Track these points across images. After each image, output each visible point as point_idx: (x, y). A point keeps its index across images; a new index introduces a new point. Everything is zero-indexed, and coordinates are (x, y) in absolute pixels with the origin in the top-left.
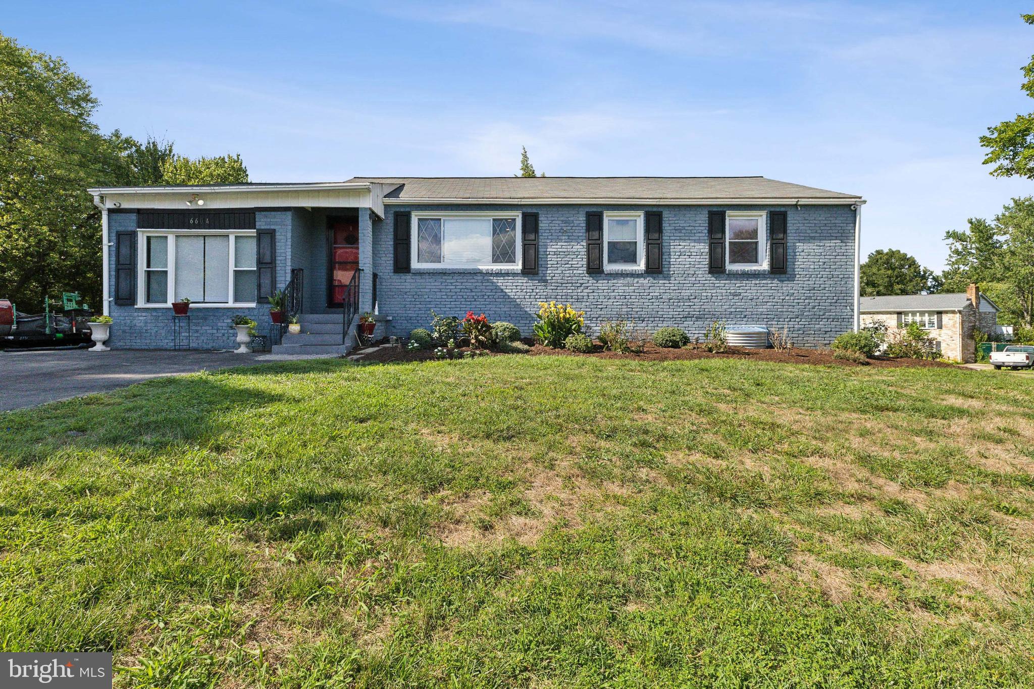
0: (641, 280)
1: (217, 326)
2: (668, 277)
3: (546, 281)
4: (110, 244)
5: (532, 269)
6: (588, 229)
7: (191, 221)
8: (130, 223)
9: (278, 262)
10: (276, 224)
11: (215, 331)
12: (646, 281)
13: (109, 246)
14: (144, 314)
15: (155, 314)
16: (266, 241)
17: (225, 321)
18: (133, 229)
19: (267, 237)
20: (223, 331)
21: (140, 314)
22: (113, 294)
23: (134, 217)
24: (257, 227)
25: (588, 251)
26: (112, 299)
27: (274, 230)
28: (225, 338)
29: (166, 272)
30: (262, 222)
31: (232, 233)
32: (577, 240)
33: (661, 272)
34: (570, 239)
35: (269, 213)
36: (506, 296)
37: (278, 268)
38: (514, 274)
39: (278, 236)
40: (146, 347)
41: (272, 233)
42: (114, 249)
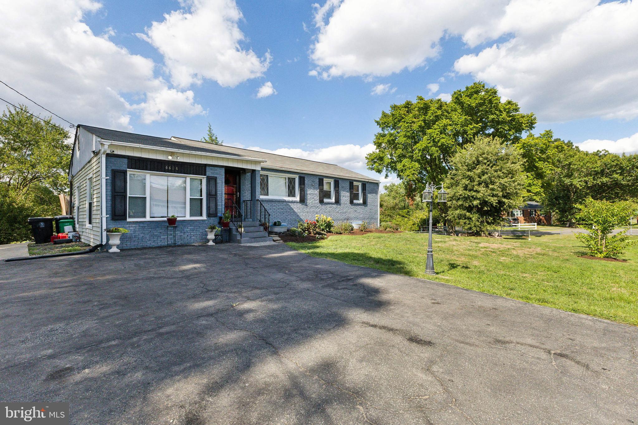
0: (334, 206)
1: (184, 230)
2: (340, 205)
3: (307, 205)
4: (107, 178)
5: (303, 200)
6: (319, 185)
7: (167, 168)
8: (123, 165)
9: (218, 195)
10: (217, 174)
11: (182, 234)
12: (335, 206)
13: (106, 179)
14: (134, 226)
15: (142, 225)
16: (212, 183)
17: (189, 228)
18: (124, 169)
19: (211, 181)
20: (187, 234)
21: (130, 226)
22: (110, 212)
23: (126, 161)
24: (207, 175)
25: (319, 194)
26: (108, 216)
27: (216, 177)
28: (188, 238)
29: (145, 198)
30: (209, 172)
31: (189, 177)
32: (316, 189)
33: (339, 203)
34: (314, 189)
35: (213, 168)
36: (294, 212)
37: (218, 198)
38: (297, 202)
39: (218, 181)
40: (135, 247)
41: (215, 179)
42: (109, 181)
